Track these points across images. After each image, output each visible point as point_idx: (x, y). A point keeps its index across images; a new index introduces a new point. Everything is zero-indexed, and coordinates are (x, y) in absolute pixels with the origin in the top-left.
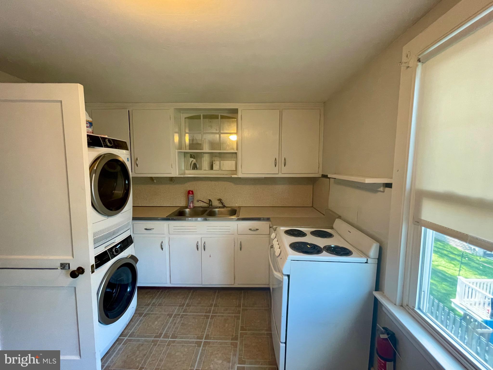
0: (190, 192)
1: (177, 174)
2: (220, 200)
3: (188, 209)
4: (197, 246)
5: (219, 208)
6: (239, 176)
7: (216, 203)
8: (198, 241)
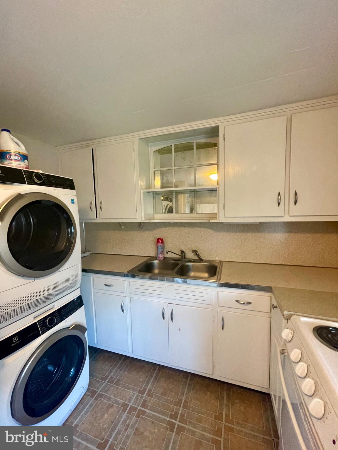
0: (160, 241)
1: (143, 219)
2: (195, 252)
3: (157, 261)
4: (163, 314)
5: (194, 261)
6: (221, 221)
7: (190, 255)
8: (164, 308)
